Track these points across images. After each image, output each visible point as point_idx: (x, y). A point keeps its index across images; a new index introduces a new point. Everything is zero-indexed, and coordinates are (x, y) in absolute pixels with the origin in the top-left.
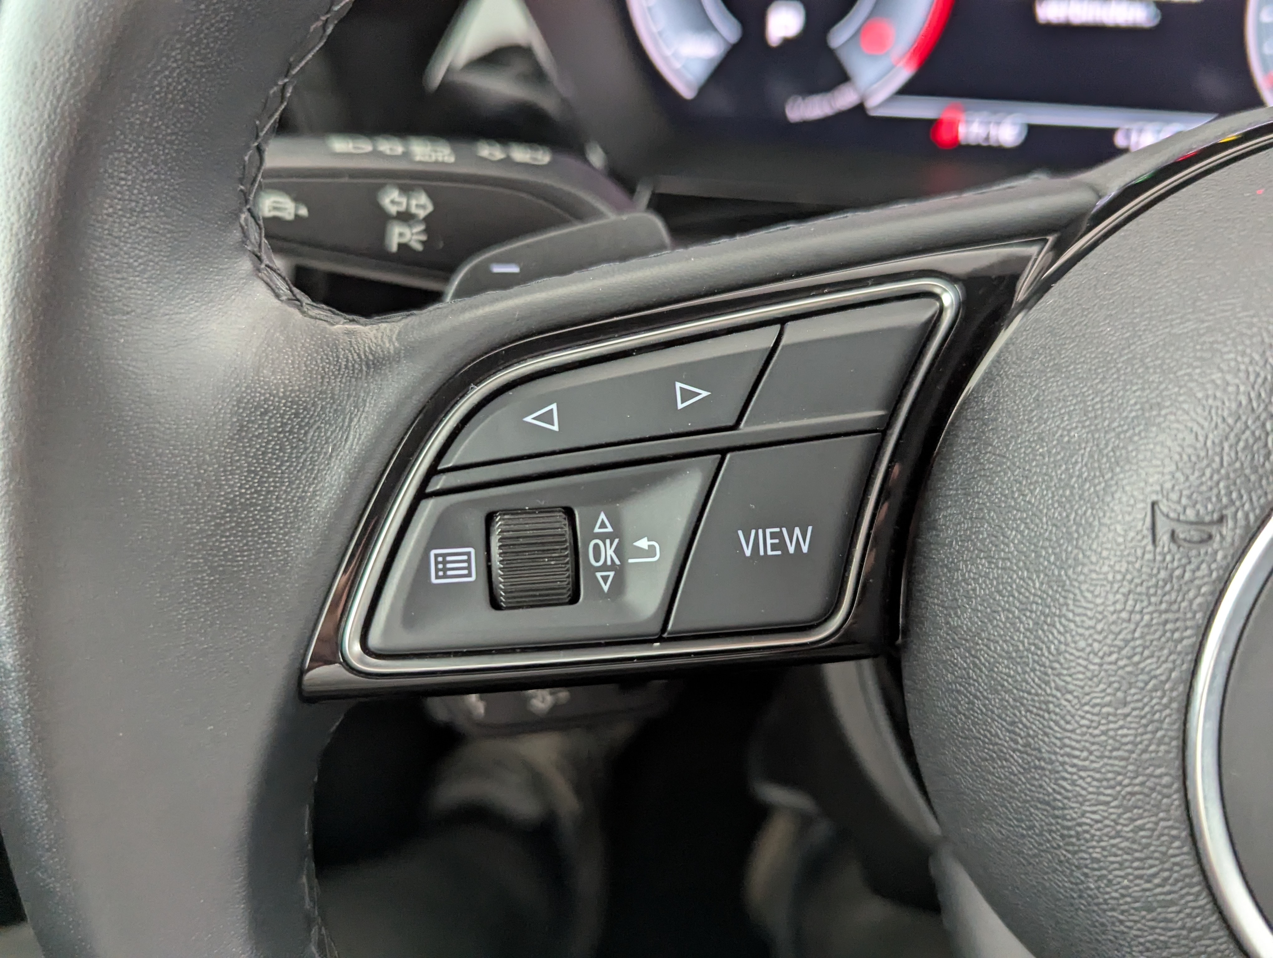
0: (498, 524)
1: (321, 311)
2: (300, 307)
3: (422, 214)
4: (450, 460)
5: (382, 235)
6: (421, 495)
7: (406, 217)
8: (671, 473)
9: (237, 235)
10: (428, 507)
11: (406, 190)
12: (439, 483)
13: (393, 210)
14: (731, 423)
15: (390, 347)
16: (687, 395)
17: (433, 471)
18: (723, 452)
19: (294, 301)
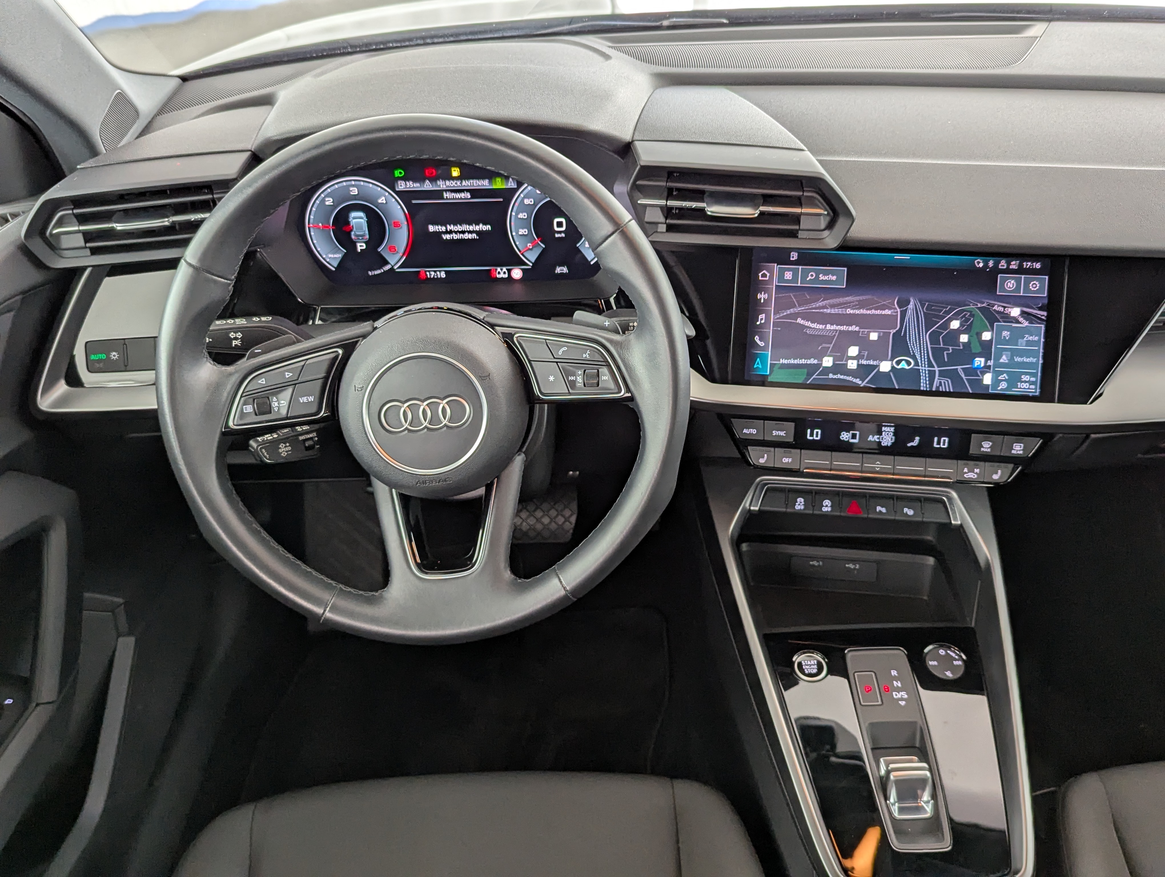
0: (256, 400)
1: (219, 366)
2: (216, 366)
3: (240, 337)
4: (246, 390)
5: (231, 344)
6: (241, 397)
7: (236, 339)
8: (285, 390)
9: (203, 354)
10: (243, 399)
11: (235, 332)
12: (244, 394)
13: (232, 337)
14: (296, 378)
15: (233, 371)
16: (288, 375)
17: (243, 393)
18: (295, 384)
19: (214, 364)
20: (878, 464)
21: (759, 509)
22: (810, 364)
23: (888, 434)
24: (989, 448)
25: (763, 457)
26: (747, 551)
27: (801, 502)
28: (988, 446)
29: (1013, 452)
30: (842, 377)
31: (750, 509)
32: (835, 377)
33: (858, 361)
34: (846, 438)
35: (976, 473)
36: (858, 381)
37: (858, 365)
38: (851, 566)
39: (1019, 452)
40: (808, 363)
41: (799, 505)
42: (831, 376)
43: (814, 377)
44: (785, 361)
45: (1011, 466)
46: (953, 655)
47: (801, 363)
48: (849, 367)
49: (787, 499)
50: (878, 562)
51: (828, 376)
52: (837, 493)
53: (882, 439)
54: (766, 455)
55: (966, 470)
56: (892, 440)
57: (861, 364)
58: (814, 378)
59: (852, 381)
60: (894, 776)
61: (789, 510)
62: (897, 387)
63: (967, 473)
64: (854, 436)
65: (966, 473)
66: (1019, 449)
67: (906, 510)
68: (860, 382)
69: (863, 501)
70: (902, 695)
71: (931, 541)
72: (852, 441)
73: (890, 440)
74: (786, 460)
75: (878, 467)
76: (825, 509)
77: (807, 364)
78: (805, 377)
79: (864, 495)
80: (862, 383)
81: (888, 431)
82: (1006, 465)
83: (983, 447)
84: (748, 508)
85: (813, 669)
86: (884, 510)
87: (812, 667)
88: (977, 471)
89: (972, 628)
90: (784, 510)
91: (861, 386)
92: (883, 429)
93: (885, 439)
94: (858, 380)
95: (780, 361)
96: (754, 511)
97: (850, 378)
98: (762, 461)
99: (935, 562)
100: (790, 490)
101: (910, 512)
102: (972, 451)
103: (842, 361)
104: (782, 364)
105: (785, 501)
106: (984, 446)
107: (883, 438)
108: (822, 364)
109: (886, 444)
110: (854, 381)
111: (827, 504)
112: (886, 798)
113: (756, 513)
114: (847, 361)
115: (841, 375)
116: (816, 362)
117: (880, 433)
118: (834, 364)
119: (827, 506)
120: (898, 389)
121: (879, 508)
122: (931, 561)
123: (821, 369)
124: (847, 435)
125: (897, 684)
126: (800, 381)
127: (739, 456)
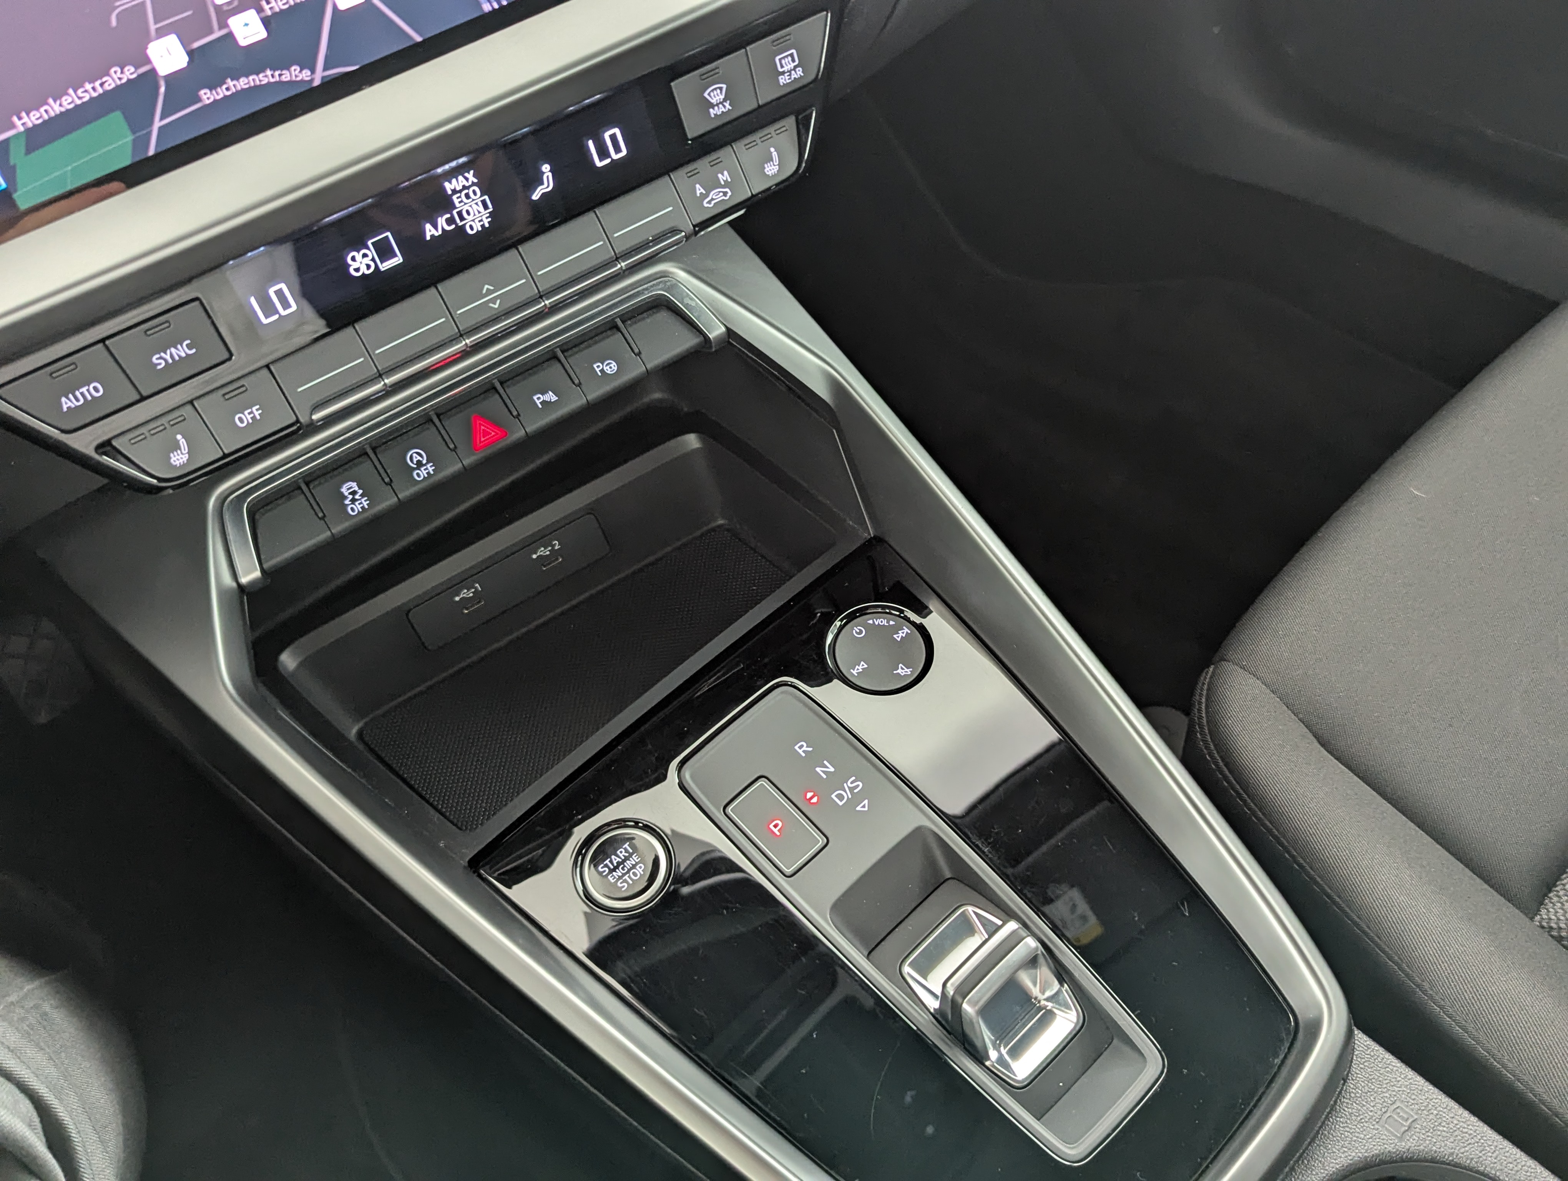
20: (489, 292)
21: (263, 570)
22: (117, 87)
23: (467, 196)
24: (725, 100)
25: (177, 447)
26: (301, 665)
27: (354, 493)
28: (722, 97)
29: (783, 80)
30: (243, 83)
31: (239, 586)
32: (221, 93)
33: (260, 10)
34: (368, 267)
35: (727, 184)
36: (295, 74)
37: (266, 22)
38: (543, 552)
39: (794, 75)
40: (107, 87)
41: (353, 501)
42: (207, 96)
43: (157, 124)
44: (33, 119)
45: (790, 122)
46: (881, 621)
47: (87, 98)
48: (243, 42)
49: (315, 506)
50: (591, 510)
51: (199, 100)
52: (426, 420)
53: (462, 218)
54: (179, 437)
55: (699, 190)
56: (486, 207)
57: (275, 14)
58: (160, 128)
59: (280, 83)
60: (972, 1003)
61: (337, 529)
62: (419, 39)
63: (707, 195)
64: (384, 251)
65: (704, 196)
66: (793, 65)
67: (597, 367)
68: (306, 75)
69: (493, 404)
70: (851, 789)
71: (660, 401)
72: (385, 266)
73: (481, 209)
74: (244, 418)
75: (493, 301)
76: (421, 474)
77: (106, 93)
78: (130, 138)
79: (489, 389)
80: (313, 72)
81: (464, 187)
82: (777, 125)
83: (712, 106)
84: (234, 585)
85: (634, 867)
86: (551, 397)
87: (628, 864)
88: (723, 177)
89: (875, 538)
90: (325, 535)
91: (317, 82)
92: (448, 187)
93: (468, 213)
94: (295, 69)
95: (13, 126)
96: (253, 583)
97: (267, 77)
98: (179, 459)
99: (702, 440)
100: (310, 479)
101: (611, 367)
102: (693, 128)
103: (211, 32)
104: (28, 131)
105: (316, 514)
106: (714, 101)
107: (460, 214)
108: (153, 71)
109: (477, 227)
110: (286, 77)
111: (416, 458)
112: (978, 1056)
113: (260, 585)
114: (223, 24)
115: (236, 78)
116: (130, 73)
117: (445, 203)
118: (191, 53)
119: (419, 464)
120: (424, 41)
121: (538, 399)
122: (692, 441)
123: (162, 89)
124: (365, 255)
125: (827, 768)
126: (125, 161)
127: (105, 481)
